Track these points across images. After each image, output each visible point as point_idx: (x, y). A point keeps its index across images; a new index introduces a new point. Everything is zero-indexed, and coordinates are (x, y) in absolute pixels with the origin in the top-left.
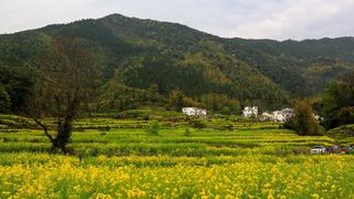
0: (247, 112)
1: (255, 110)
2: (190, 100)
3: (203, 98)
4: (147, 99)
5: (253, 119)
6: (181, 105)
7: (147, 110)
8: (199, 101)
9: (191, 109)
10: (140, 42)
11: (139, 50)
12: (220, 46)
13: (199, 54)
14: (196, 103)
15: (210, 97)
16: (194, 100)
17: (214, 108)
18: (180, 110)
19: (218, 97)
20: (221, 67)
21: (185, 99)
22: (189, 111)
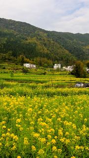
0: (56, 67)
1: (59, 66)
2: (28, 60)
3: (35, 60)
4: (6, 59)
5: (58, 70)
6: (23, 62)
7: (5, 64)
8: (33, 61)
9: (28, 64)
10: (6, 31)
11: (5, 35)
12: (45, 34)
13: (35, 38)
14: (31, 62)
15: (38, 59)
16: (30, 60)
17: (40, 64)
18: (22, 65)
19: (42, 59)
20: (45, 45)
21: (25, 59)
22: (27, 65)
